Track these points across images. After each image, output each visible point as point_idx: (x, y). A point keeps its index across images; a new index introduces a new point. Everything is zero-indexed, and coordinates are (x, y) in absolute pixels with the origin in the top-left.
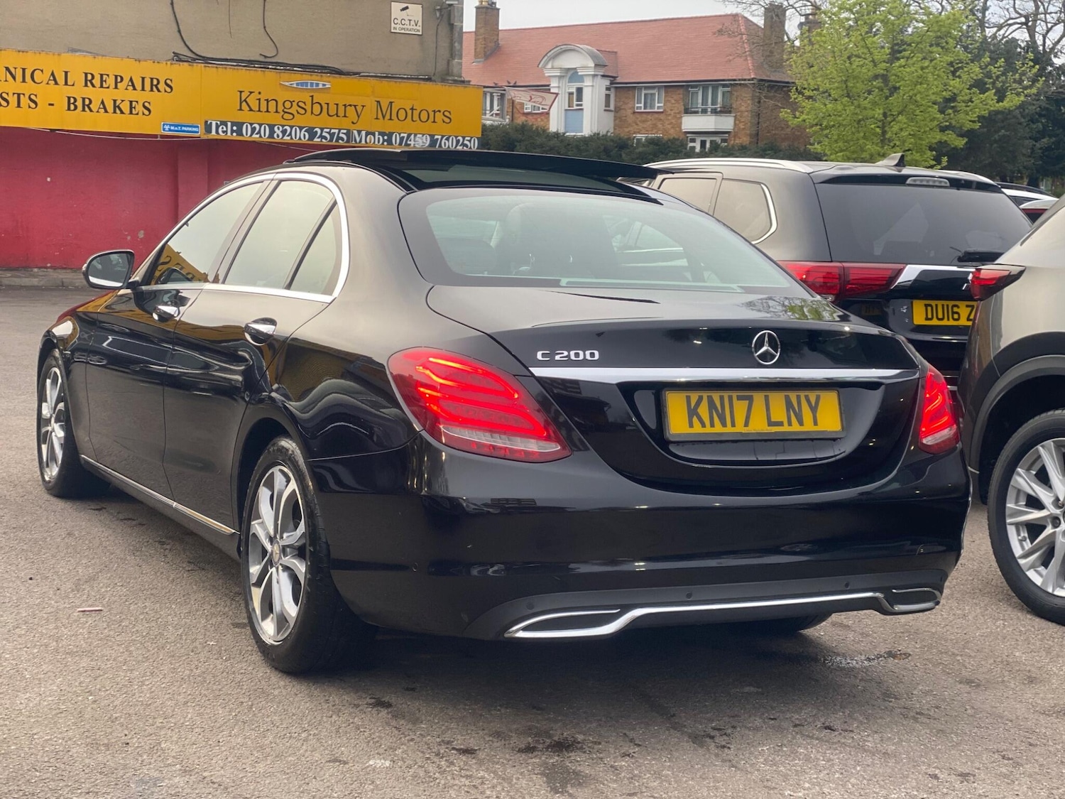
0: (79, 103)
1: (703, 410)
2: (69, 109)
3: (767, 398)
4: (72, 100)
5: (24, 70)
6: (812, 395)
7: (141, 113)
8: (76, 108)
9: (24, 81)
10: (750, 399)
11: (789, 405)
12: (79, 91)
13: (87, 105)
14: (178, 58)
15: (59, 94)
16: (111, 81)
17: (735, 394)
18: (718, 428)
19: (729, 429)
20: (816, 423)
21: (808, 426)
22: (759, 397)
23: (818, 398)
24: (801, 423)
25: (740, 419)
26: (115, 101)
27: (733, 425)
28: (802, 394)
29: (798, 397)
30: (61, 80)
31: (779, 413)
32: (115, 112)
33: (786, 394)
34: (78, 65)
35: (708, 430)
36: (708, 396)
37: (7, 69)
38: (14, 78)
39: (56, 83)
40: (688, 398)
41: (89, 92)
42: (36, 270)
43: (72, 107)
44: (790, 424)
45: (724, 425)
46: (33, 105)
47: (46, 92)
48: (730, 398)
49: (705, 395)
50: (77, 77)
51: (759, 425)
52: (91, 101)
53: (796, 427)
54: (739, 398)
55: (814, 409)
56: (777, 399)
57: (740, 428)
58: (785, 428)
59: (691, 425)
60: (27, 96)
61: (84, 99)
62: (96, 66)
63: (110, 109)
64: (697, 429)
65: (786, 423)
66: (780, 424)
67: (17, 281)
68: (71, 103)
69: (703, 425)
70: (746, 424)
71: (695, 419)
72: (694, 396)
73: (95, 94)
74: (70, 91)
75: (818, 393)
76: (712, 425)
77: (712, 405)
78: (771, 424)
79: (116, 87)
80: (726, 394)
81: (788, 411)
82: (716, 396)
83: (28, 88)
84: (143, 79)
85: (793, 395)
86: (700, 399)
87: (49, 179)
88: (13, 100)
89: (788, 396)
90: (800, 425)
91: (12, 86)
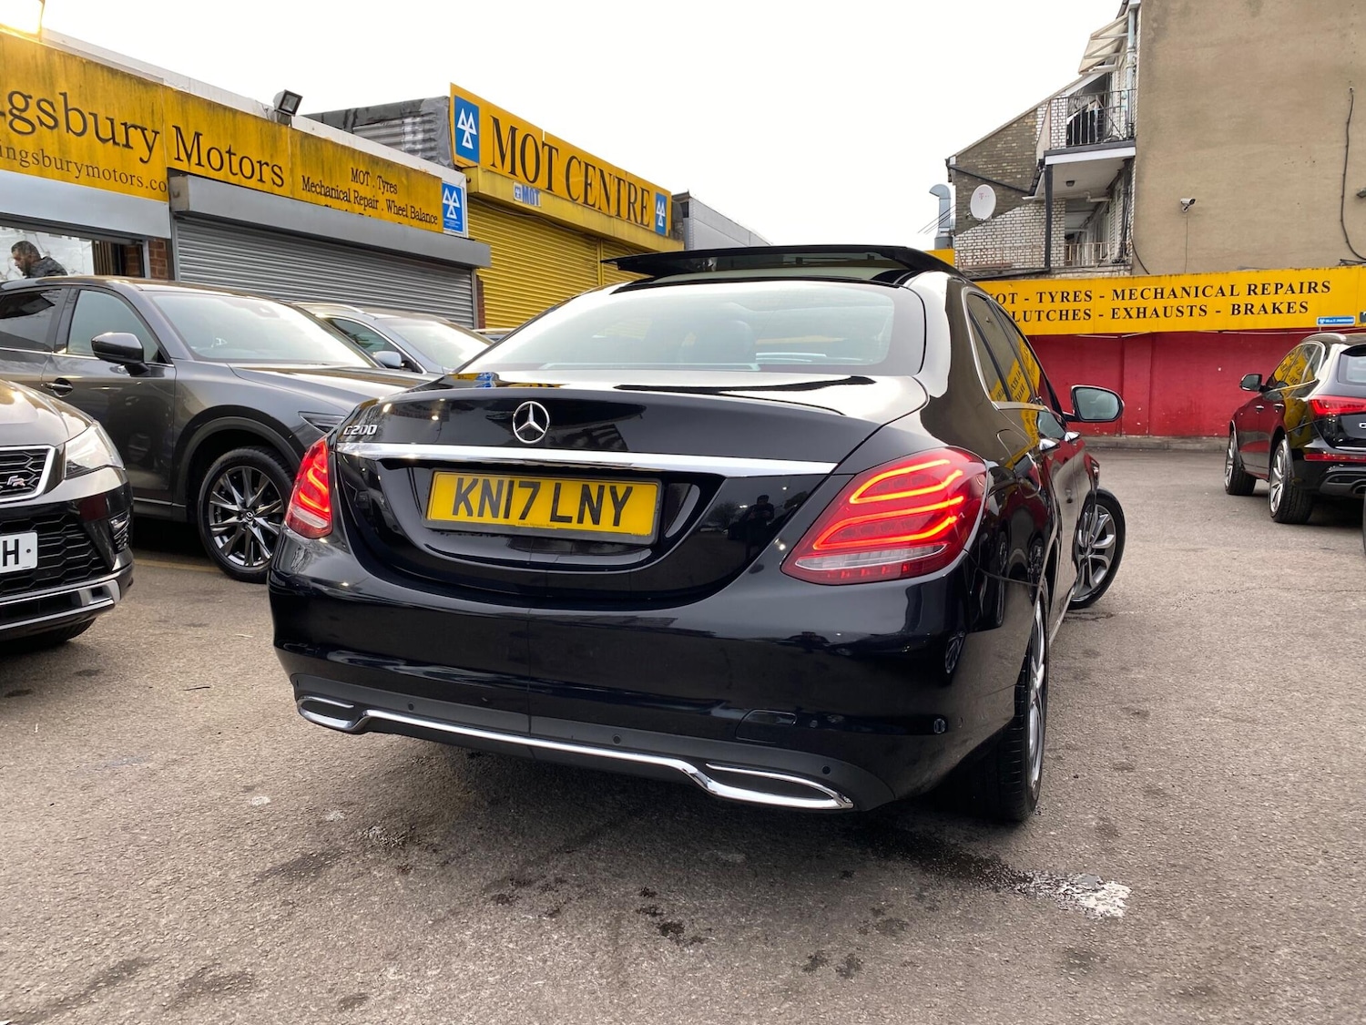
0: (1242, 309)
1: (475, 498)
2: (1233, 313)
3: (558, 488)
4: (1236, 307)
5: (1197, 288)
6: (621, 489)
7: (1298, 312)
8: (1239, 312)
9: (1197, 296)
10: (536, 487)
11: (586, 496)
12: (1243, 299)
13: (1249, 309)
14: (1344, 263)
15: (1226, 303)
16: (1272, 289)
17: (517, 481)
18: (488, 518)
19: (501, 520)
20: (616, 523)
21: (606, 525)
22: (547, 486)
23: (629, 490)
24: (596, 521)
25: (517, 510)
26: (1274, 304)
27: (507, 516)
28: (607, 484)
29: (601, 488)
30: (1227, 291)
31: (570, 505)
32: (1274, 312)
33: (585, 483)
34: (1242, 280)
35: (475, 519)
36: (484, 480)
37: (1184, 289)
38: (1188, 294)
39: (1223, 295)
40: (461, 481)
41: (1253, 299)
42: (1205, 438)
43: (1236, 312)
44: (580, 520)
45: (495, 515)
46: (1203, 313)
47: (1213, 302)
48: (511, 484)
49: (481, 478)
50: (1242, 289)
51: (539, 519)
52: (1252, 306)
53: (587, 524)
54: (522, 485)
55: (619, 505)
56: (572, 487)
57: (514, 520)
58: (574, 525)
59: (456, 512)
60: (1198, 308)
61: (1247, 305)
62: (1257, 278)
63: (1269, 309)
64: (463, 516)
65: (575, 519)
66: (569, 519)
67: (1184, 446)
68: (1235, 309)
69: (470, 513)
70: (523, 517)
71: (462, 505)
72: (468, 479)
73: (1257, 300)
74: (1235, 300)
75: (630, 484)
76: (481, 514)
77: (486, 490)
78: (555, 518)
79: (1276, 293)
80: (506, 480)
81: (582, 504)
82: (494, 480)
83: (1201, 300)
84: (1302, 284)
85: (594, 485)
86: (475, 482)
87: (1220, 369)
88: (1187, 312)
89: (588, 486)
90: (594, 523)
91: (1185, 301)
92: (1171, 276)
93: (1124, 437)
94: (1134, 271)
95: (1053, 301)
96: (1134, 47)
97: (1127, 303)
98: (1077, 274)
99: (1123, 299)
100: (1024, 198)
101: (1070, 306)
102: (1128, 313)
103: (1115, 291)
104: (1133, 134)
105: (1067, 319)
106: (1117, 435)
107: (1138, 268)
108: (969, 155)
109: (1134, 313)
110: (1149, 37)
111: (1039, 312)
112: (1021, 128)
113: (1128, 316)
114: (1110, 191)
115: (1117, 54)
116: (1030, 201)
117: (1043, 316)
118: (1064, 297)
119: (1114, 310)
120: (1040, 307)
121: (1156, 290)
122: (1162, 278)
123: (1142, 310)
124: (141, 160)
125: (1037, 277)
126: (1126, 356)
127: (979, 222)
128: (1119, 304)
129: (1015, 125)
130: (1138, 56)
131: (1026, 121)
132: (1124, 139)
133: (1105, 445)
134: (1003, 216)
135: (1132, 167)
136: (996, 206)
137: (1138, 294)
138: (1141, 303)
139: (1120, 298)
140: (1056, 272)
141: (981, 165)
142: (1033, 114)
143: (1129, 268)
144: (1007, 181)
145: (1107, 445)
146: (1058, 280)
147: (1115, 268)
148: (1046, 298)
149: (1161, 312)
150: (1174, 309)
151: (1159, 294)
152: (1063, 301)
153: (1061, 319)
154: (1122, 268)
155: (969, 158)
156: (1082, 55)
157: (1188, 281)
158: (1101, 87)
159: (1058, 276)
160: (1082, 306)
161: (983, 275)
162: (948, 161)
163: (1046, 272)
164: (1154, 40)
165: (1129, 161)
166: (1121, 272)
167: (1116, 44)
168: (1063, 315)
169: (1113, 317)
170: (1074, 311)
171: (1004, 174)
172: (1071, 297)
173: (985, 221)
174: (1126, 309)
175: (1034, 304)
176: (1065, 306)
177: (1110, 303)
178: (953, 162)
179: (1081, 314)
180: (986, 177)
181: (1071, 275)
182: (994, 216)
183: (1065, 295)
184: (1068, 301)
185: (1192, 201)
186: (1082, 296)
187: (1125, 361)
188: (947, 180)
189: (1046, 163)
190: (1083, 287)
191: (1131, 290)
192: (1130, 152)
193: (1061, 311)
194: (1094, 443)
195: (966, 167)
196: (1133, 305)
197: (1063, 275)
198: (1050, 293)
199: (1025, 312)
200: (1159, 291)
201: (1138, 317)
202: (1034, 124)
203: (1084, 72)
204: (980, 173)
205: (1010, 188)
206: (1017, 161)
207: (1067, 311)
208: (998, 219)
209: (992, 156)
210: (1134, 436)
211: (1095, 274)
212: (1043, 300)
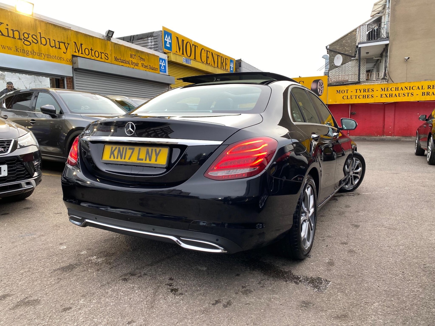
0: (426, 94)
1: (116, 153)
2: (423, 95)
3: (140, 149)
4: (424, 93)
5: (410, 87)
6: (158, 149)
9: (410, 89)
10: (133, 149)
11: (148, 152)
12: (426, 90)
13: (428, 94)
15: (420, 92)
17: (128, 147)
18: (119, 159)
19: (123, 160)
20: (156, 161)
21: (153, 162)
22: (137, 148)
23: (160, 150)
25: (128, 157)
27: (124, 159)
28: (154, 148)
29: (152, 150)
30: (421, 88)
31: (143, 155)
33: (147, 148)
34: (426, 84)
35: (116, 160)
36: (119, 147)
37: (405, 87)
38: (407, 89)
39: (419, 89)
40: (112, 148)
41: (429, 90)
42: (413, 137)
43: (424, 95)
44: (146, 160)
45: (121, 158)
46: (412, 95)
47: (416, 92)
48: (126, 149)
50: (425, 87)
51: (134, 160)
52: (429, 93)
53: (148, 161)
54: (129, 149)
55: (157, 155)
56: (144, 150)
57: (127, 160)
58: (144, 162)
59: (110, 158)
60: (410, 93)
61: (427, 92)
62: (431, 83)
64: (112, 159)
65: (144, 160)
66: (142, 160)
67: (405, 140)
68: (423, 94)
69: (114, 158)
70: (129, 159)
71: (112, 155)
72: (114, 147)
73: (431, 91)
74: (423, 91)
75: (160, 148)
76: (117, 158)
77: (119, 150)
78: (138, 159)
80: (125, 147)
81: (146, 155)
82: (121, 147)
83: (411, 91)
85: (150, 149)
86: (116, 148)
87: (418, 114)
88: (406, 95)
89: (148, 149)
90: (150, 161)
91: (406, 91)
92: (401, 83)
93: (385, 137)
94: (389, 82)
95: (360, 92)
96: (389, 7)
97: (386, 92)
98: (369, 83)
99: (384, 91)
100: (352, 58)
101: (366, 94)
102: (386, 96)
103: (382, 88)
104: (388, 36)
105: (365, 98)
106: (383, 136)
107: (390, 81)
108: (334, 45)
109: (388, 96)
110: (394, 4)
111: (356, 96)
112: (352, 35)
113: (386, 97)
114: (381, 55)
115: (384, 10)
116: (354, 59)
117: (357, 97)
118: (364, 91)
119: (381, 95)
120: (356, 94)
121: (396, 88)
122: (398, 84)
123: (391, 95)
124: (64, 53)
125: (355, 84)
126: (386, 110)
127: (337, 67)
128: (383, 92)
129: (349, 34)
130: (390, 10)
131: (353, 33)
132: (385, 38)
133: (378, 139)
134: (345, 65)
135: (388, 47)
136: (343, 61)
137: (390, 89)
138: (391, 92)
139: (384, 90)
140: (362, 82)
141: (338, 48)
142: (355, 30)
143: (387, 81)
144: (346, 53)
145: (379, 139)
146: (363, 85)
147: (382, 81)
148: (358, 91)
149: (398, 95)
150: (402, 94)
151: (397, 89)
152: (364, 92)
153: (363, 98)
154: (384, 81)
155: (334, 46)
156: (371, 11)
157: (407, 85)
158: (378, 21)
159: (363, 84)
160: (370, 93)
161: (337, 84)
162: (327, 47)
163: (359, 83)
164: (395, 5)
165: (387, 45)
166: (384, 82)
167: (383, 7)
168: (364, 97)
169: (381, 97)
170: (368, 95)
171: (345, 51)
172: (367, 91)
173: (339, 66)
174: (385, 94)
175: (354, 93)
176: (365, 94)
177: (380, 92)
178: (328, 47)
179: (370, 96)
180: (339, 52)
181: (367, 83)
182: (342, 64)
183: (365, 90)
184: (366, 92)
185: (409, 58)
186: (371, 90)
187: (386, 111)
188: (327, 53)
189: (359, 47)
190: (371, 87)
191: (387, 88)
192: (387, 42)
193: (363, 95)
194: (374, 139)
195: (333, 49)
196: (388, 93)
197: (364, 84)
198: (360, 90)
199: (351, 96)
200: (397, 88)
201: (390, 97)
202: (356, 34)
203: (373, 16)
204: (337, 51)
205: (347, 55)
206: (350, 46)
207: (365, 95)
208: (344, 66)
209: (341, 45)
210: (388, 136)
211: (375, 83)
212: (357, 92)
